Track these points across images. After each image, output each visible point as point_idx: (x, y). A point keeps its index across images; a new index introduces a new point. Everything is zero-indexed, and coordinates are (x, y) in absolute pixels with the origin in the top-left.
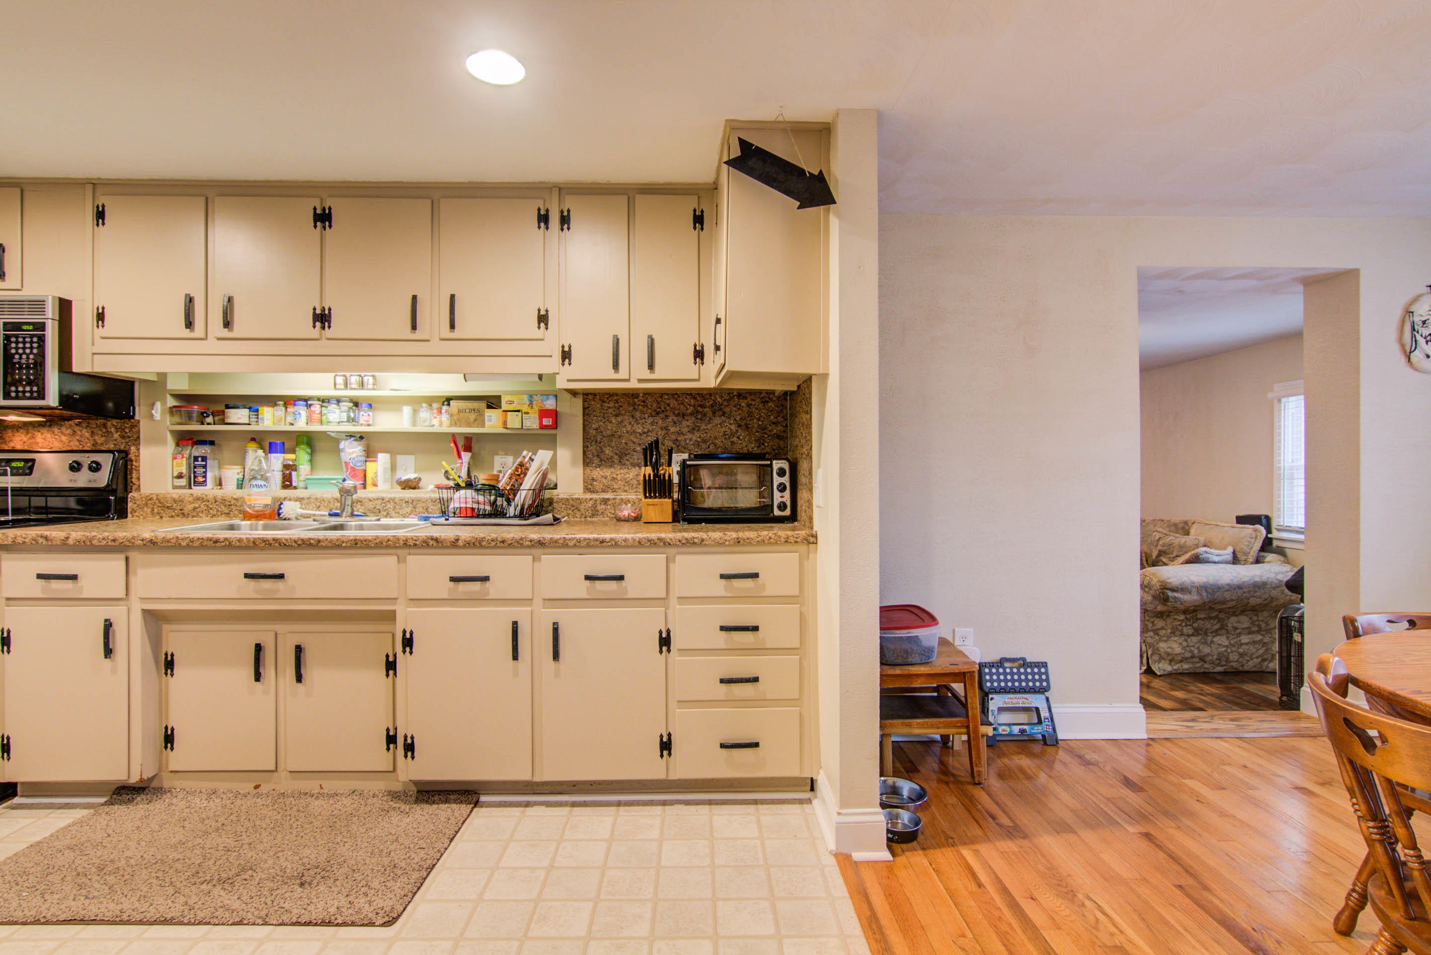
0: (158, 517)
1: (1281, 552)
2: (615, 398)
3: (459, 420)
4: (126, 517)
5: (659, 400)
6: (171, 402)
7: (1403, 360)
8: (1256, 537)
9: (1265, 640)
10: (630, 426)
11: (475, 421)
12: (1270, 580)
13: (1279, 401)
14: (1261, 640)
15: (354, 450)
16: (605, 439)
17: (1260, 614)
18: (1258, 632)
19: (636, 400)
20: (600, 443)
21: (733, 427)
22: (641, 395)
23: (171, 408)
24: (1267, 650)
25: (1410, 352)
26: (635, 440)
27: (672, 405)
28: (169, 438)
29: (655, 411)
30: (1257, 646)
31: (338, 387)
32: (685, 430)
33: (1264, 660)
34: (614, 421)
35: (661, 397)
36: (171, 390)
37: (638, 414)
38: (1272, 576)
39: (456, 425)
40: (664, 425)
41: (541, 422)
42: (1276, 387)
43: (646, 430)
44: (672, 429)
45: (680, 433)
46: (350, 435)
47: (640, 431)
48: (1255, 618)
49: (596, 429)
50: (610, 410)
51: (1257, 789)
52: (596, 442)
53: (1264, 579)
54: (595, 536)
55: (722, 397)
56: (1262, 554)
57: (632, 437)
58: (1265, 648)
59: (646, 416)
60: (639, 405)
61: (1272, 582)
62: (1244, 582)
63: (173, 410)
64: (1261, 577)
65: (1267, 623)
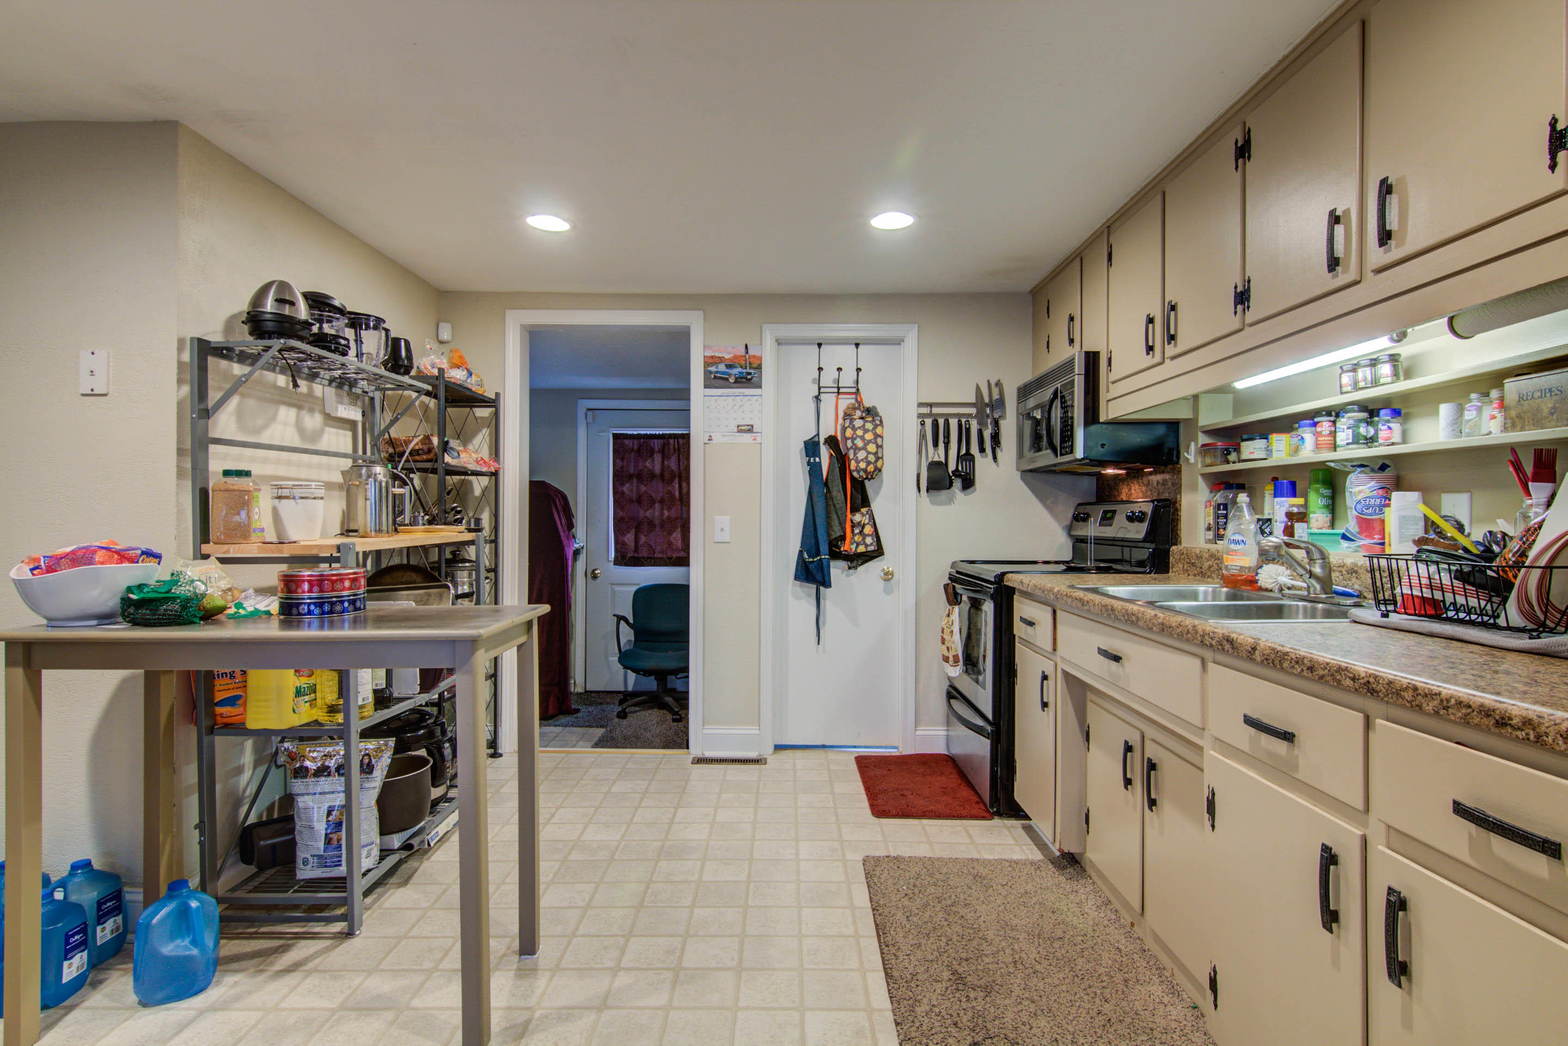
0: (1186, 574)
3: (1519, 417)
4: (1168, 572)
6: (1203, 439)
11: (1552, 414)
15: (1361, 488)
23: (1203, 446)
28: (1201, 483)
31: (1344, 389)
36: (1203, 427)
39: (1513, 427)
46: (1362, 465)
54: (1488, 699)
63: (1205, 449)
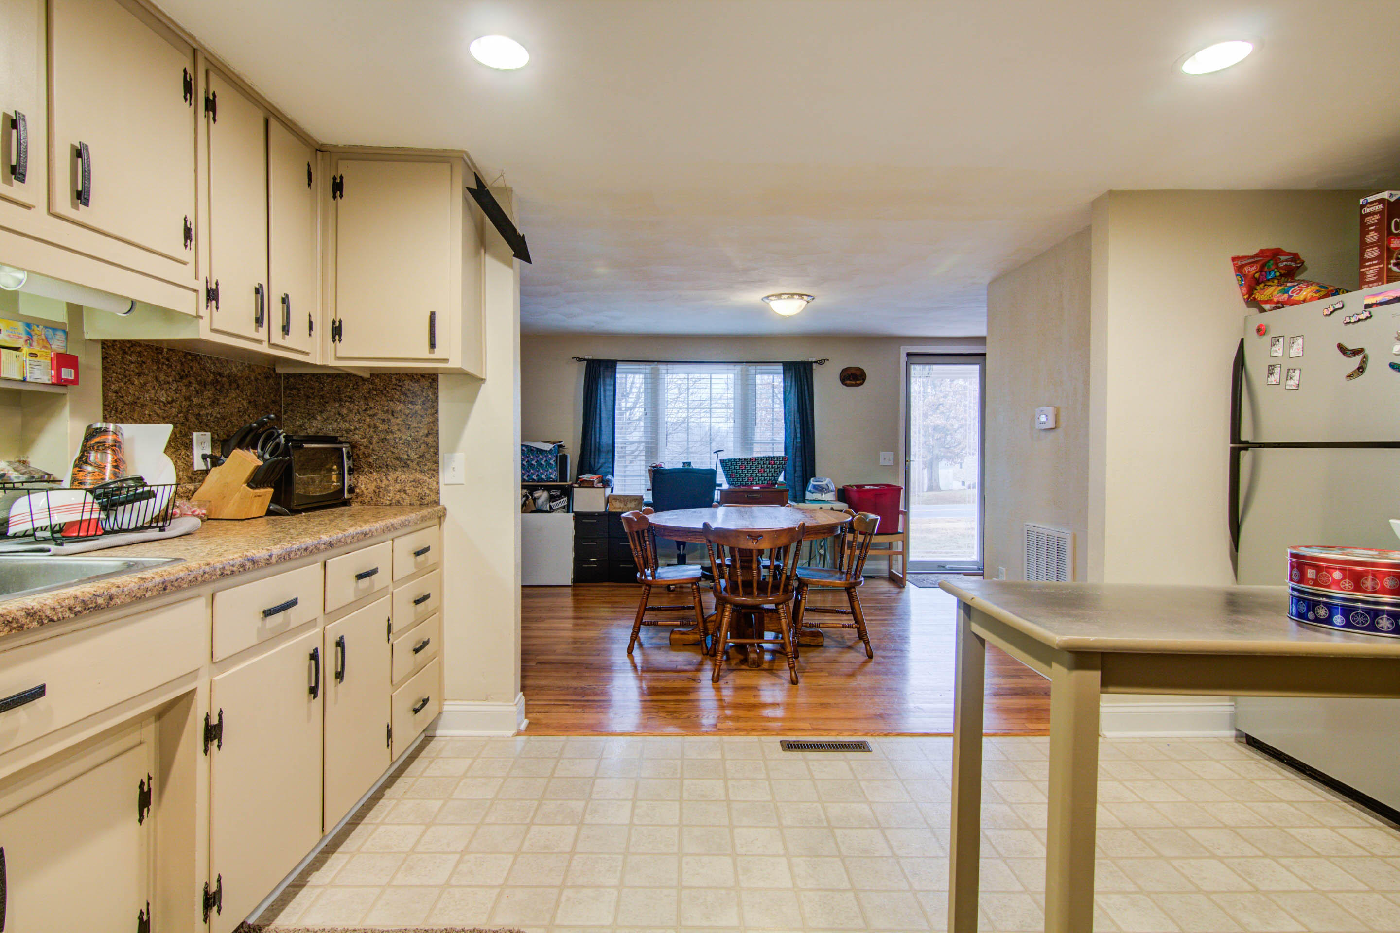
2: (138, 349)
5: (183, 360)
10: (153, 392)
16: (126, 407)
19: (160, 356)
20: (121, 413)
21: (245, 403)
22: (165, 350)
26: (159, 412)
27: (195, 369)
29: (179, 374)
32: (207, 403)
34: (136, 383)
35: (185, 357)
37: (162, 377)
40: (188, 394)
41: (59, 374)
43: (170, 399)
44: (195, 400)
45: (202, 406)
47: (163, 399)
49: (116, 392)
50: (133, 366)
52: (116, 411)
55: (236, 367)
57: (156, 408)
59: (170, 379)
60: (163, 364)
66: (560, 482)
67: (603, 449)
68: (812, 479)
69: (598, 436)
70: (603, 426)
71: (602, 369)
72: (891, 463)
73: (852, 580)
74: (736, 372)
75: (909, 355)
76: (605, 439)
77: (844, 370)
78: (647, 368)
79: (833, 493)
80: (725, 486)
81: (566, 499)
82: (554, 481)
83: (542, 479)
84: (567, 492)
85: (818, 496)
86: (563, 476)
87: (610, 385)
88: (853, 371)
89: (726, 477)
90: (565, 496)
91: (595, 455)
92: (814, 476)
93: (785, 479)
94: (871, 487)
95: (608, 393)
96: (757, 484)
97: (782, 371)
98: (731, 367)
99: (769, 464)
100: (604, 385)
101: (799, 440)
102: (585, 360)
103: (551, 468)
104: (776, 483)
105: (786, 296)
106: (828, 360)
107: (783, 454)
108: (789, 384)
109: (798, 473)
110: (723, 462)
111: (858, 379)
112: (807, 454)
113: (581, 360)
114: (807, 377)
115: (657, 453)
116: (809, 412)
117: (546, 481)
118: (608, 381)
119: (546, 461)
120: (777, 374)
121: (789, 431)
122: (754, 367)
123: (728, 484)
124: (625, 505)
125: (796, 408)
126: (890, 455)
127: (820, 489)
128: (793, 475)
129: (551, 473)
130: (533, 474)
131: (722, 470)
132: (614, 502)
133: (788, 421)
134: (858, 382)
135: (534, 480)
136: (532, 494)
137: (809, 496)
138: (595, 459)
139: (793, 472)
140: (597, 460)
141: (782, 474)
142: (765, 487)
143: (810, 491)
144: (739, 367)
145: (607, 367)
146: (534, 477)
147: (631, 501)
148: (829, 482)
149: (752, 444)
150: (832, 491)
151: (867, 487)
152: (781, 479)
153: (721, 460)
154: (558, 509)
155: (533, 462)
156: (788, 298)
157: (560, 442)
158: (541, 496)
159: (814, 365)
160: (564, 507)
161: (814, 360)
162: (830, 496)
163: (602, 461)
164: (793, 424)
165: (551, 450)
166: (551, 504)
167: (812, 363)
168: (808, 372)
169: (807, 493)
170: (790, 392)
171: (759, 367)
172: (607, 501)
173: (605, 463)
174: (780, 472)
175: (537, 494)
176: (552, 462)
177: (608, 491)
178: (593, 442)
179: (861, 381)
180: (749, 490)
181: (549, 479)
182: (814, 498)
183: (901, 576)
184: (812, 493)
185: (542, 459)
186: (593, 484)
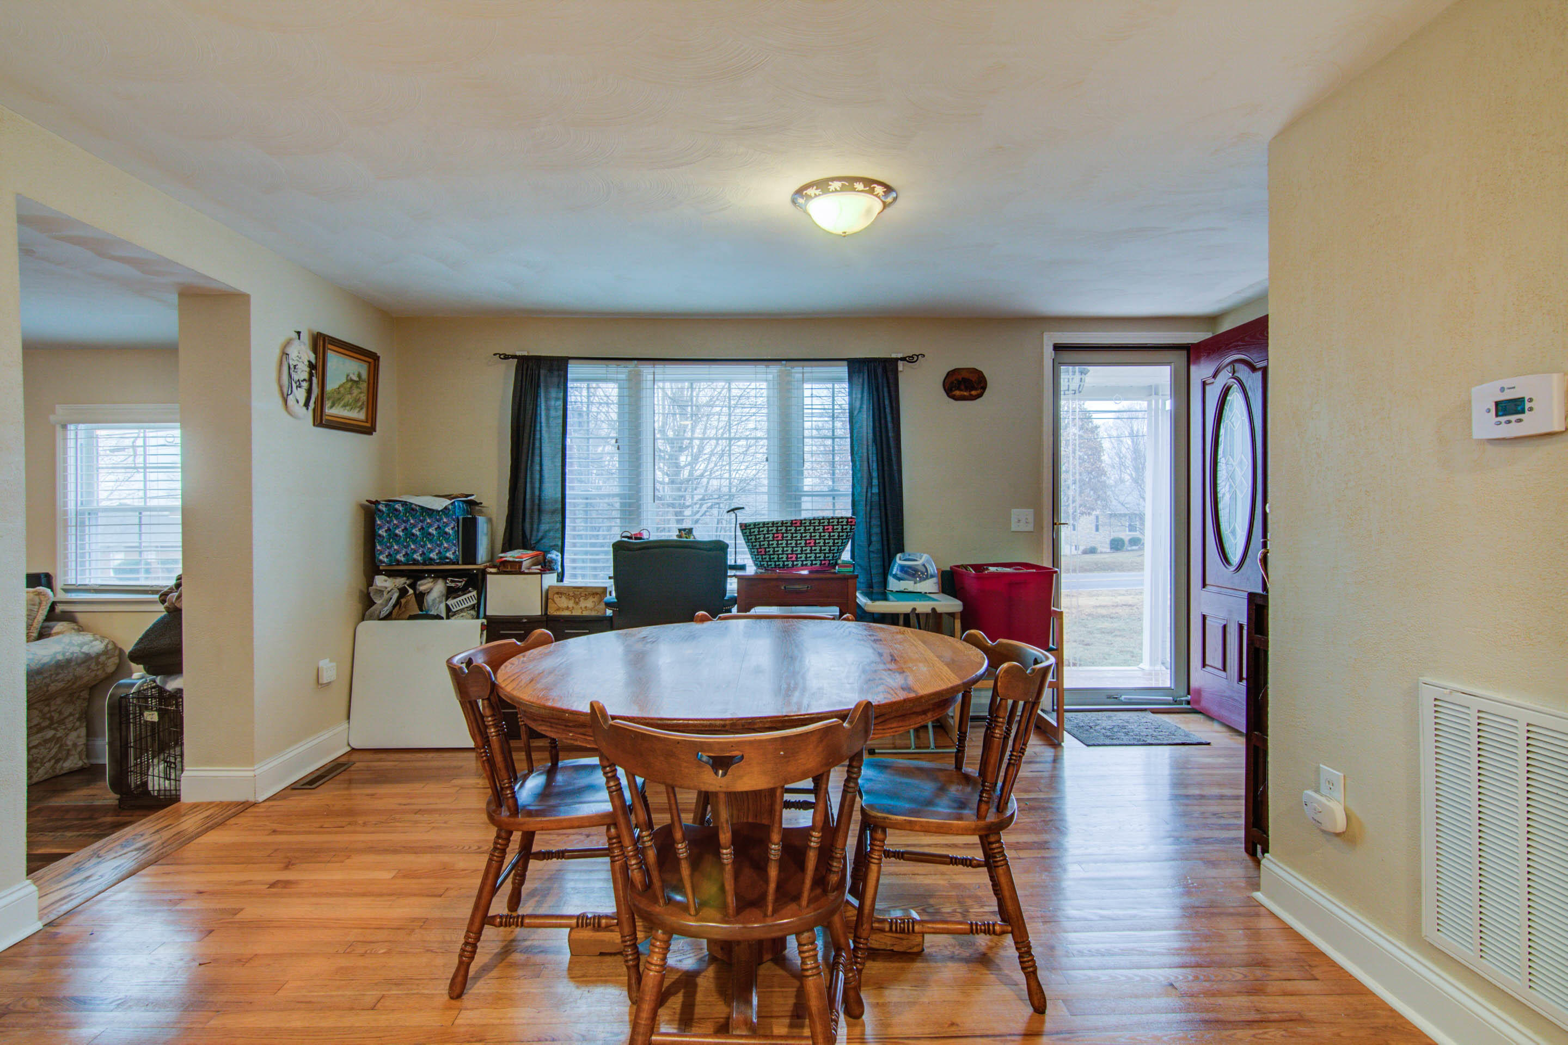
1: (68, 617)
7: (280, 401)
8: (40, 604)
9: (59, 735)
12: (75, 655)
13: (64, 427)
14: (54, 736)
17: (53, 703)
18: (49, 727)
24: (61, 746)
25: (288, 395)
30: (48, 746)
33: (57, 762)
38: (76, 649)
42: (59, 409)
48: (46, 709)
51: (242, 909)
53: (68, 655)
56: (47, 624)
58: (58, 745)
61: (77, 658)
62: (45, 664)
64: (64, 654)
65: (60, 713)
66: (464, 563)
67: (547, 507)
68: (899, 555)
69: (537, 485)
70: (545, 468)
71: (542, 372)
72: (1030, 528)
73: (991, 817)
74: (770, 377)
75: (1058, 348)
76: (550, 490)
77: (949, 374)
78: (622, 371)
79: (934, 580)
80: (751, 570)
81: (475, 593)
82: (454, 563)
83: (431, 559)
84: (477, 581)
85: (908, 585)
86: (469, 551)
87: (557, 399)
88: (967, 375)
89: (752, 553)
90: (474, 588)
91: (532, 518)
92: (902, 551)
93: (853, 557)
94: (1000, 569)
95: (553, 413)
96: (804, 566)
97: (847, 375)
98: (761, 368)
99: (824, 531)
100: (547, 400)
101: (875, 490)
102: (514, 357)
103: (447, 540)
104: (836, 564)
105: (836, 185)
106: (924, 356)
107: (849, 514)
108: (859, 396)
109: (876, 546)
110: (744, 527)
111: (974, 389)
112: (889, 515)
113: (506, 357)
114: (888, 383)
115: (639, 515)
116: (892, 444)
117: (438, 564)
118: (553, 393)
119: (439, 527)
120: (840, 380)
121: (859, 475)
122: (800, 369)
123: (756, 565)
124: (577, 603)
125: (871, 436)
126: (1028, 513)
127: (912, 573)
128: (866, 549)
129: (448, 550)
130: (415, 551)
131: (743, 542)
132: (556, 598)
133: (857, 459)
134: (974, 393)
135: (416, 562)
136: (413, 586)
137: (893, 584)
138: (532, 524)
139: (865, 544)
140: (535, 526)
141: (849, 547)
142: (817, 572)
143: (895, 576)
144: (774, 369)
145: (551, 370)
146: (417, 556)
147: (586, 597)
148: (927, 561)
149: (799, 497)
150: (932, 576)
151: (992, 569)
152: (846, 556)
153: (741, 525)
154: (462, 610)
155: (415, 531)
156: (843, 189)
157: (467, 496)
158: (431, 589)
159: (900, 364)
160: (473, 607)
161: (900, 356)
162: (929, 586)
163: (544, 527)
164: (865, 464)
165: (446, 508)
166: (449, 602)
167: (897, 360)
168: (890, 375)
169: (891, 580)
170: (861, 407)
171: (810, 370)
172: (547, 598)
173: (549, 531)
174: (844, 545)
175: (423, 586)
176: (448, 530)
177: (550, 580)
178: (528, 497)
179: (979, 392)
180: (788, 576)
181: (443, 560)
182: (902, 589)
183: (1055, 724)
184: (899, 579)
185: (430, 525)
186: (520, 567)
